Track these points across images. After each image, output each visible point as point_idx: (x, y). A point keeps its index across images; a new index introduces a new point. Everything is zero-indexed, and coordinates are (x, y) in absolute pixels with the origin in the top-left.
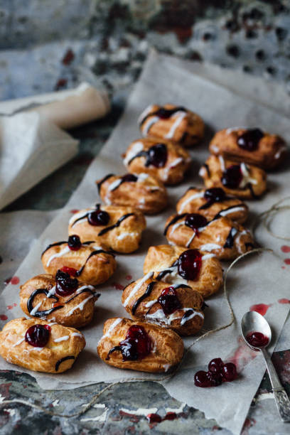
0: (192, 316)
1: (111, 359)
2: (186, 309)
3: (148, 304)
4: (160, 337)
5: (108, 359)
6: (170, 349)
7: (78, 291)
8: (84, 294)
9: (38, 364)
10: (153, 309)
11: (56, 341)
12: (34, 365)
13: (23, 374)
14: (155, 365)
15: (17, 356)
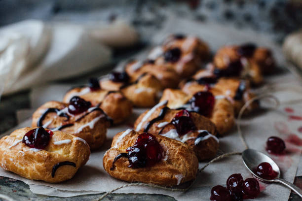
0: (206, 137)
1: (116, 168)
2: (200, 131)
3: (161, 125)
4: (173, 146)
5: (113, 168)
6: (184, 160)
7: (90, 110)
8: (95, 113)
9: (33, 167)
10: (166, 129)
11: (56, 143)
12: (29, 169)
13: (17, 181)
14: (165, 175)
15: (11, 159)
